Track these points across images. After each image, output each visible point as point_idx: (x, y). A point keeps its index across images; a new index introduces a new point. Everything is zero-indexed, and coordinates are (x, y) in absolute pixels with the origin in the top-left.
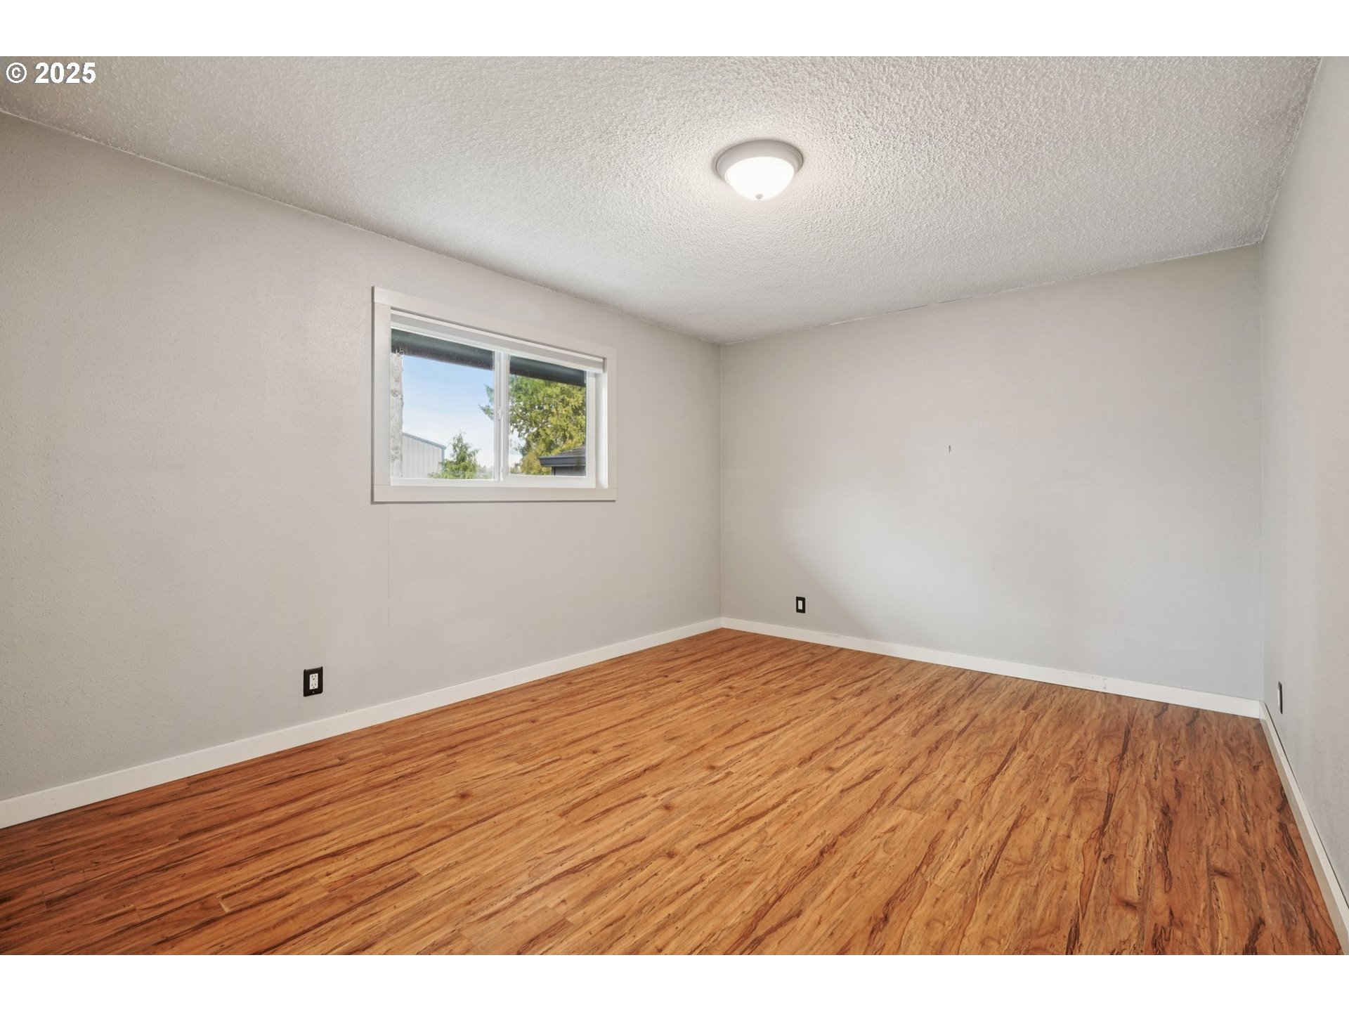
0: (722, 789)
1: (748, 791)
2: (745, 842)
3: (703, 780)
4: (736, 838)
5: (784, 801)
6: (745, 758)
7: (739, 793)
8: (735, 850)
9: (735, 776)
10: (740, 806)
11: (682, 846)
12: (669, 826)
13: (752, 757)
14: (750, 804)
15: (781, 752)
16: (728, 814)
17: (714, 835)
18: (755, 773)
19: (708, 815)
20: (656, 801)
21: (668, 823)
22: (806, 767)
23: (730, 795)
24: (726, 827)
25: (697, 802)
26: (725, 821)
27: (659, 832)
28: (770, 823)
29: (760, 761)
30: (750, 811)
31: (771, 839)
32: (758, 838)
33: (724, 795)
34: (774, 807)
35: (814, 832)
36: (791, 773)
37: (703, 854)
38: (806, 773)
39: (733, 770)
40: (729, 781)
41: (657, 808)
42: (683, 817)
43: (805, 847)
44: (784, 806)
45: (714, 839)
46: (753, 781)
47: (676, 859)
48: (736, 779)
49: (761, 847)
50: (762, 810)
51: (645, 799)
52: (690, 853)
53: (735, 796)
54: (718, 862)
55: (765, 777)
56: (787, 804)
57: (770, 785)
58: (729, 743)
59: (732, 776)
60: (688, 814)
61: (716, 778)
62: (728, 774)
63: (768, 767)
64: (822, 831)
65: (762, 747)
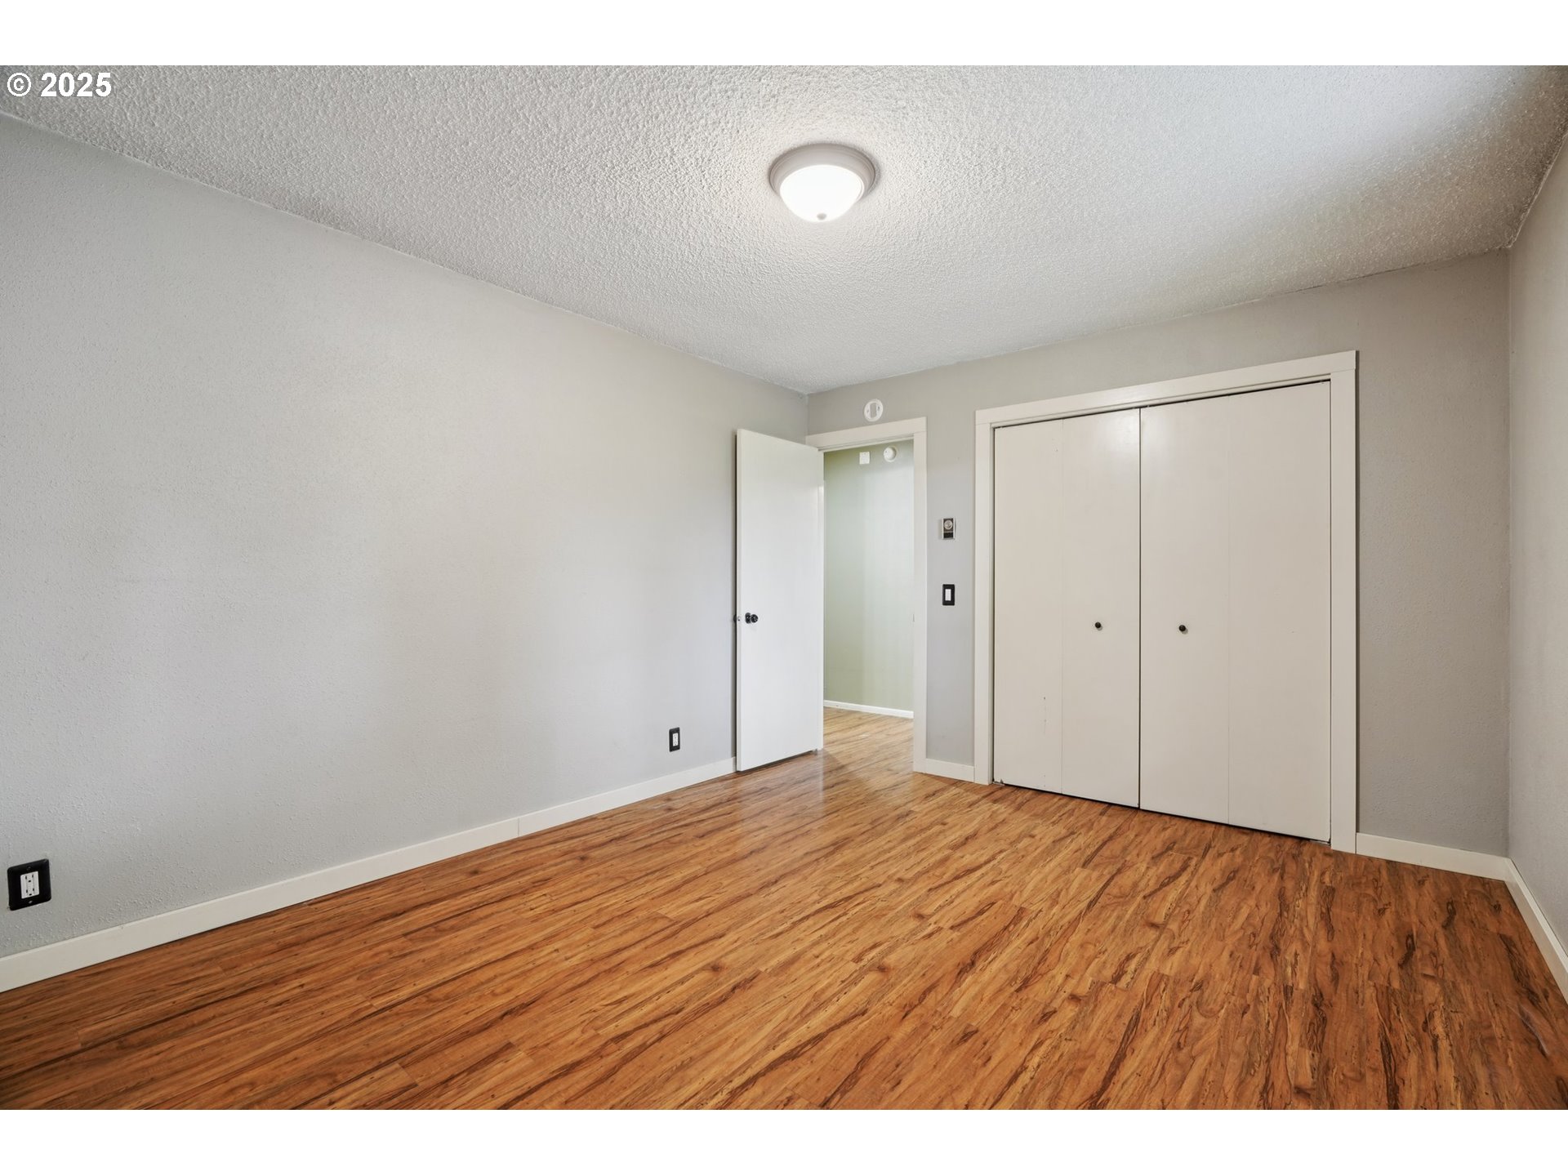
0: (865, 938)
1: (834, 935)
2: (839, 889)
3: (891, 949)
4: (847, 891)
5: (794, 924)
6: (835, 989)
7: (844, 933)
8: (848, 883)
9: (850, 956)
10: (844, 919)
11: (893, 886)
12: (912, 899)
13: (823, 991)
14: (833, 921)
15: (777, 1001)
16: (855, 911)
17: (867, 894)
18: (823, 961)
19: (877, 909)
20: (935, 923)
21: (913, 902)
22: (748, 972)
23: (855, 931)
24: (857, 899)
25: (890, 922)
26: (858, 904)
27: (917, 896)
28: (814, 903)
29: (813, 982)
30: (832, 914)
31: (816, 891)
32: (827, 891)
33: (861, 931)
34: (807, 917)
35: (775, 897)
36: (774, 962)
37: (875, 881)
38: (753, 961)
39: (853, 966)
40: (857, 949)
41: (931, 916)
42: (901, 907)
43: (787, 886)
44: (796, 918)
45: (866, 890)
46: (827, 949)
47: (895, 878)
48: (848, 951)
49: (825, 886)
50: (821, 915)
51: (950, 924)
52: (884, 882)
53: (849, 930)
54: (861, 876)
55: (809, 955)
56: (792, 921)
57: (807, 943)
58: (862, 1024)
59: (853, 956)
60: (897, 910)
61: (874, 953)
62: (858, 959)
63: (803, 970)
64: (768, 897)
65: (804, 1016)
